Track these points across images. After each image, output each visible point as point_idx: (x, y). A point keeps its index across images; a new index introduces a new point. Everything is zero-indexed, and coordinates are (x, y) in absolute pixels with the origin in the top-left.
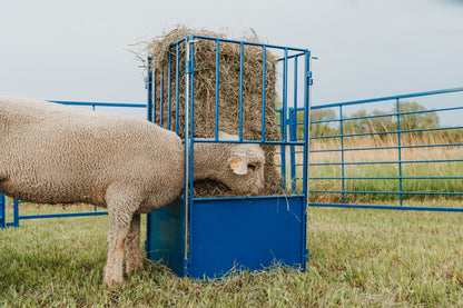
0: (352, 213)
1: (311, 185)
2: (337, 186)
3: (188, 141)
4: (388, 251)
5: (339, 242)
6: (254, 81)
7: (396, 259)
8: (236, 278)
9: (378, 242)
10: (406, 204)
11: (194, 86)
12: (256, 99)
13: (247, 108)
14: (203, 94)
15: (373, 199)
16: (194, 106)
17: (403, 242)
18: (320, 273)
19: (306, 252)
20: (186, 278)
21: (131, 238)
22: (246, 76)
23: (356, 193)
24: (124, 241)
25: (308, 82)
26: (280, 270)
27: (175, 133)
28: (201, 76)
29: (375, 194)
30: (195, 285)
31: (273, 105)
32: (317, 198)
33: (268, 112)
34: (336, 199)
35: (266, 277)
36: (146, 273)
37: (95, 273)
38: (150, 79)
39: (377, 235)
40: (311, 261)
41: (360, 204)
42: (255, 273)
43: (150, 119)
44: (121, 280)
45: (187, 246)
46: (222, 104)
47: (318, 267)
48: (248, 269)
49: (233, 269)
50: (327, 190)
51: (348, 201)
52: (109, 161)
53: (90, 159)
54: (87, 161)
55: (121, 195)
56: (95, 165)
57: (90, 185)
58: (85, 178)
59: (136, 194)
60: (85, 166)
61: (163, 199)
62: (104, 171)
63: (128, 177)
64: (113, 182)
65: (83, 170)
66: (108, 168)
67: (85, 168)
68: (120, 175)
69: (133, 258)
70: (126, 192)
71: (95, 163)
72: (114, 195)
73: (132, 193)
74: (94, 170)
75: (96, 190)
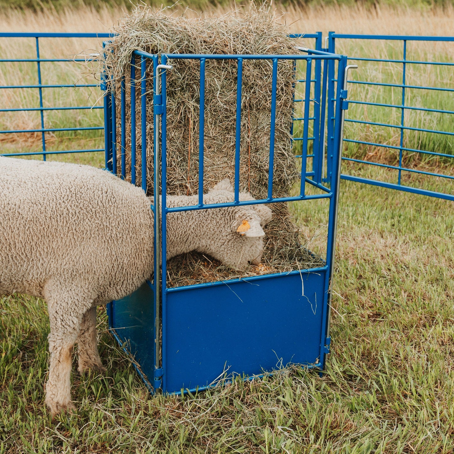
12: (264, 121)
13: (249, 136)
16: (170, 140)
19: (327, 341)
20: (157, 395)
22: (249, 87)
25: (342, 105)
28: (180, 95)
46: (213, 132)
48: (244, 374)
49: (222, 374)
50: (380, 142)
51: (409, 161)
52: (46, 250)
53: (20, 249)
54: (15, 253)
55: (66, 293)
56: (27, 256)
57: (21, 280)
58: (14, 272)
59: (86, 291)
60: (12, 258)
61: (126, 290)
62: (39, 265)
63: (74, 271)
64: (52, 277)
65: (10, 264)
66: (45, 259)
67: (13, 261)
68: (62, 269)
69: (87, 354)
70: (73, 289)
71: (26, 254)
72: (56, 293)
73: (80, 290)
74: (26, 262)
75: (30, 284)
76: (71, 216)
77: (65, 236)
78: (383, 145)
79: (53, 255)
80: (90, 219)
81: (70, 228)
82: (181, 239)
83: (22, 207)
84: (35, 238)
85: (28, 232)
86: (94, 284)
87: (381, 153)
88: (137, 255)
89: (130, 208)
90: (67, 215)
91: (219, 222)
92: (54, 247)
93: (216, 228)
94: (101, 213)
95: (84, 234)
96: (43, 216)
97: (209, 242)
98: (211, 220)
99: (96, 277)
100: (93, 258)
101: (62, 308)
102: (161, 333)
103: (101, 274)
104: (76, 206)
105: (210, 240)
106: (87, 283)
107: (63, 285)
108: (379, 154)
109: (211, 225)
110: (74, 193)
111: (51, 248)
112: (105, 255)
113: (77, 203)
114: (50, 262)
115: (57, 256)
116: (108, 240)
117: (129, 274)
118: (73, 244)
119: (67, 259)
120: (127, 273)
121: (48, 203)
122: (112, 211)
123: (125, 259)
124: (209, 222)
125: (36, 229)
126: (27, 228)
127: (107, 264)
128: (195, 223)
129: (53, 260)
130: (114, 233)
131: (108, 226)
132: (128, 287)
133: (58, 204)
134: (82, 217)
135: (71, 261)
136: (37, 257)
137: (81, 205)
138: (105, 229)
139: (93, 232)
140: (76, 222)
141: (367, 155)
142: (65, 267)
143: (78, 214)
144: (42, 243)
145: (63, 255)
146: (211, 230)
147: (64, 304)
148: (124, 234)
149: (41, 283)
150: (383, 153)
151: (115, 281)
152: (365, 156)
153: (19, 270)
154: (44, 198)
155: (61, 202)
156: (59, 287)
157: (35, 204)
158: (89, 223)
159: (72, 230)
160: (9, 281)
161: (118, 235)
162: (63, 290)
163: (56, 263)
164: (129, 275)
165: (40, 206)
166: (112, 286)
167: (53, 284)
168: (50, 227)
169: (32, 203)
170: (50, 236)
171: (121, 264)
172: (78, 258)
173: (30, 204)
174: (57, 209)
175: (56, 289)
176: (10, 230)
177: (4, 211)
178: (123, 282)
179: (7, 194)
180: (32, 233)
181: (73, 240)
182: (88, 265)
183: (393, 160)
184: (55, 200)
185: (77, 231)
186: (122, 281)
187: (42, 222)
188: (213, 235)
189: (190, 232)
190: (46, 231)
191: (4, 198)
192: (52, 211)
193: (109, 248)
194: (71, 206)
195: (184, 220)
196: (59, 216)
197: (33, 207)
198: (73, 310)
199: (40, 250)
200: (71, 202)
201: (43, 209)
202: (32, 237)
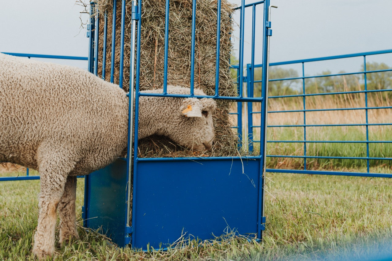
0: (314, 180)
1: (270, 149)
2: (298, 150)
3: (133, 93)
4: (353, 221)
5: (299, 210)
6: (208, 30)
7: (362, 229)
8: (184, 249)
9: (342, 210)
10: (373, 171)
11: (140, 34)
12: (210, 51)
13: (199, 60)
14: (151, 44)
15: (338, 165)
16: (141, 56)
17: (370, 211)
18: (278, 244)
19: (263, 220)
20: (127, 248)
21: (65, 204)
22: (199, 25)
23: (320, 158)
24: (57, 205)
25: (267, 32)
26: (233, 241)
27: (118, 86)
28: (149, 23)
29: (340, 160)
30: (137, 255)
31: (228, 58)
32: (276, 163)
33: (223, 65)
34: (297, 165)
35: (217, 247)
36: (81, 243)
37: (23, 243)
38: (93, 27)
39: (342, 204)
40: (268, 231)
41: (324, 171)
42: (205, 244)
43: (91, 70)
44: (52, 250)
45: (129, 212)
46: (172, 55)
47: (275, 237)
48: (198, 238)
49: (180, 238)
50: (287, 155)
51: (310, 167)
52: (40, 115)
53: (18, 113)
54: (14, 115)
55: (55, 154)
56: (24, 119)
57: (17, 143)
58: (11, 134)
59: (72, 152)
60: (11, 120)
61: (102, 159)
62: (34, 127)
63: (62, 133)
64: (45, 139)
65: (9, 125)
66: (39, 123)
67: (12, 123)
68: (53, 132)
69: (68, 226)
70: (60, 151)
71: (23, 118)
72: (47, 154)
73: (67, 151)
74: (22, 125)
75: (24, 147)
76: (61, 89)
77: (56, 105)
78: (290, 156)
79: (45, 120)
80: (76, 94)
81: (60, 99)
82: (145, 122)
83: (22, 81)
84: (31, 105)
85: (26, 100)
86: (78, 147)
87: (289, 162)
88: (112, 128)
89: (107, 92)
90: (58, 89)
91: (173, 108)
92: (46, 113)
93: (170, 113)
94: (85, 90)
95: (72, 104)
96: (39, 88)
97: (165, 125)
98: (167, 106)
99: (80, 140)
100: (78, 124)
101: (52, 166)
102: (132, 196)
103: (84, 138)
104: (65, 83)
105: (166, 124)
106: (73, 146)
107: (53, 146)
108: (287, 163)
109: (167, 111)
110: (64, 74)
111: (44, 114)
112: (88, 123)
113: (66, 82)
114: (43, 125)
115: (49, 121)
116: (90, 112)
117: (105, 143)
118: (62, 112)
119: (57, 123)
120: (104, 143)
121: (43, 80)
122: (94, 91)
123: (103, 130)
124: (165, 108)
125: (32, 98)
126: (25, 96)
127: (89, 131)
128: (155, 109)
129: (46, 124)
130: (95, 106)
131: (90, 100)
132: (104, 156)
133: (51, 82)
134: (70, 91)
135: (60, 125)
136: (32, 120)
137: (70, 83)
138: (88, 103)
139: (78, 103)
140: (65, 94)
141: (278, 164)
142: (55, 130)
143: (67, 89)
144: (37, 109)
145: (53, 121)
146: (167, 114)
147: (53, 163)
148: (102, 109)
149: (34, 146)
150: (290, 162)
151: (93, 148)
152: (276, 165)
153: (16, 132)
154: (41, 77)
155: (54, 80)
156: (49, 148)
157: (33, 80)
158: (75, 96)
159: (62, 100)
160: (7, 144)
161: (98, 109)
162: (53, 151)
163: (48, 126)
164: (105, 145)
165: (37, 82)
166: (91, 152)
167: (44, 146)
168: (44, 97)
169: (31, 79)
170: (44, 104)
171: (100, 133)
172: (66, 123)
173: (29, 80)
174: (50, 84)
175: (47, 150)
176: (12, 97)
177: (8, 82)
178: (100, 151)
179: (12, 70)
180: (29, 100)
181: (62, 109)
182: (74, 129)
183: (298, 167)
184: (49, 78)
185: (66, 102)
186: (99, 148)
187: (38, 93)
188: (168, 119)
189: (152, 116)
190: (41, 100)
191: (9, 73)
192: (46, 86)
193: (90, 117)
194: (62, 83)
195: (147, 106)
196: (52, 89)
197: (32, 82)
198: (61, 168)
199: (35, 114)
200: (61, 80)
201: (39, 84)
202: (29, 104)
